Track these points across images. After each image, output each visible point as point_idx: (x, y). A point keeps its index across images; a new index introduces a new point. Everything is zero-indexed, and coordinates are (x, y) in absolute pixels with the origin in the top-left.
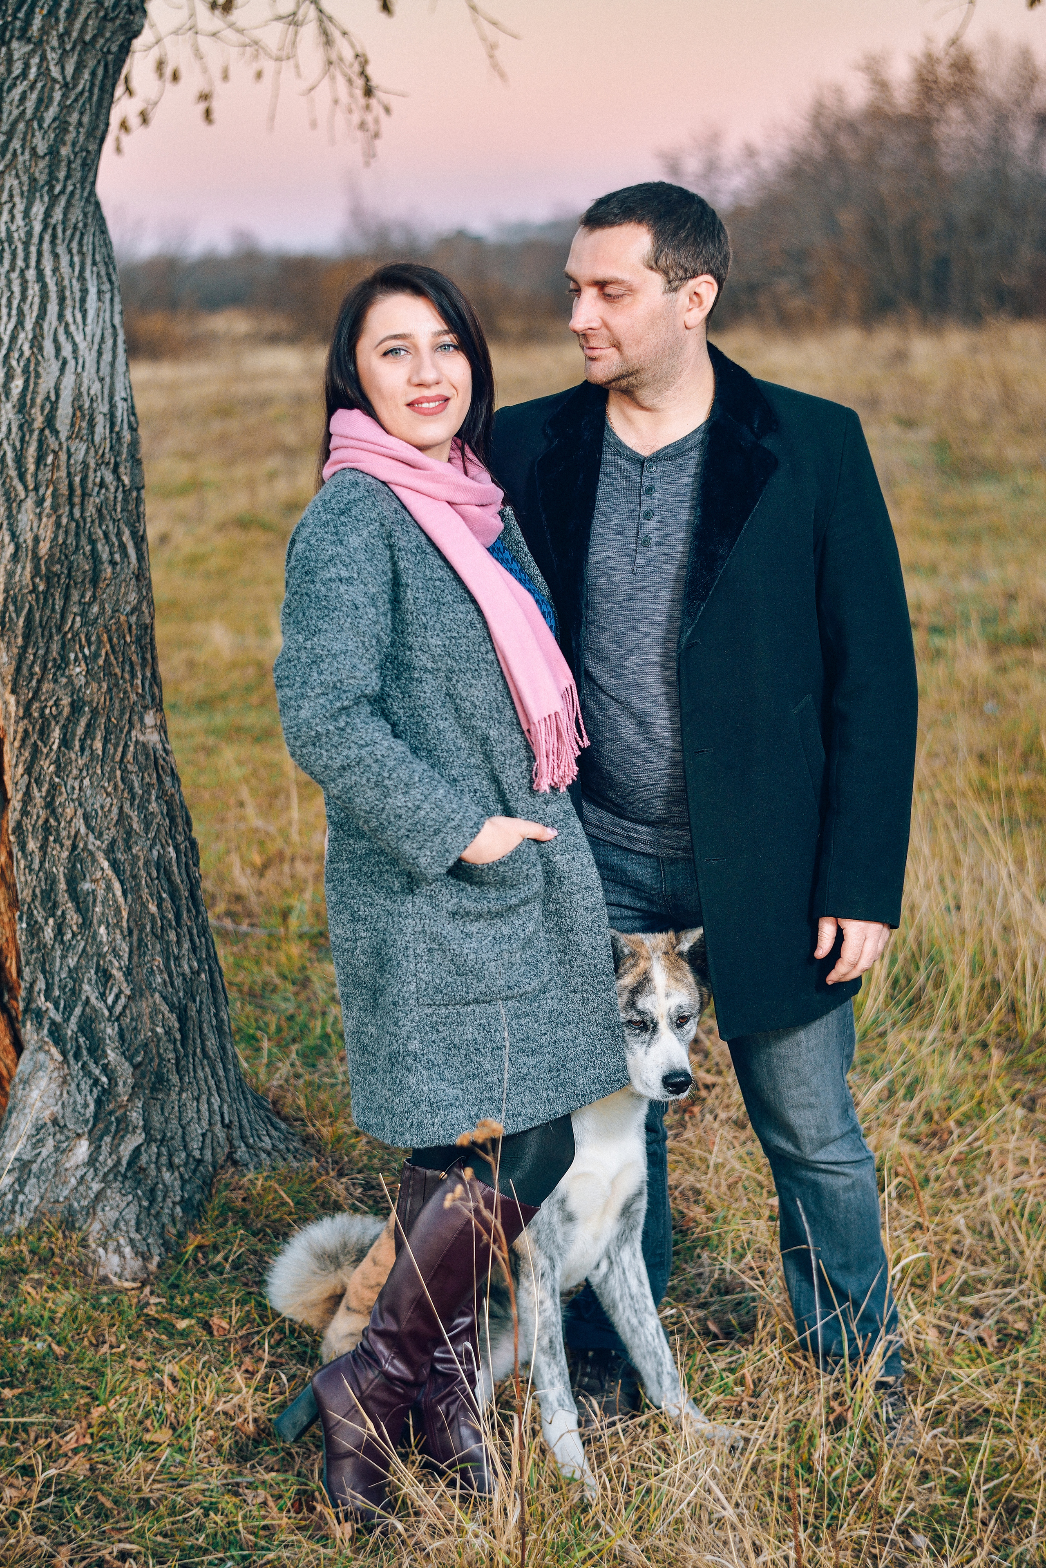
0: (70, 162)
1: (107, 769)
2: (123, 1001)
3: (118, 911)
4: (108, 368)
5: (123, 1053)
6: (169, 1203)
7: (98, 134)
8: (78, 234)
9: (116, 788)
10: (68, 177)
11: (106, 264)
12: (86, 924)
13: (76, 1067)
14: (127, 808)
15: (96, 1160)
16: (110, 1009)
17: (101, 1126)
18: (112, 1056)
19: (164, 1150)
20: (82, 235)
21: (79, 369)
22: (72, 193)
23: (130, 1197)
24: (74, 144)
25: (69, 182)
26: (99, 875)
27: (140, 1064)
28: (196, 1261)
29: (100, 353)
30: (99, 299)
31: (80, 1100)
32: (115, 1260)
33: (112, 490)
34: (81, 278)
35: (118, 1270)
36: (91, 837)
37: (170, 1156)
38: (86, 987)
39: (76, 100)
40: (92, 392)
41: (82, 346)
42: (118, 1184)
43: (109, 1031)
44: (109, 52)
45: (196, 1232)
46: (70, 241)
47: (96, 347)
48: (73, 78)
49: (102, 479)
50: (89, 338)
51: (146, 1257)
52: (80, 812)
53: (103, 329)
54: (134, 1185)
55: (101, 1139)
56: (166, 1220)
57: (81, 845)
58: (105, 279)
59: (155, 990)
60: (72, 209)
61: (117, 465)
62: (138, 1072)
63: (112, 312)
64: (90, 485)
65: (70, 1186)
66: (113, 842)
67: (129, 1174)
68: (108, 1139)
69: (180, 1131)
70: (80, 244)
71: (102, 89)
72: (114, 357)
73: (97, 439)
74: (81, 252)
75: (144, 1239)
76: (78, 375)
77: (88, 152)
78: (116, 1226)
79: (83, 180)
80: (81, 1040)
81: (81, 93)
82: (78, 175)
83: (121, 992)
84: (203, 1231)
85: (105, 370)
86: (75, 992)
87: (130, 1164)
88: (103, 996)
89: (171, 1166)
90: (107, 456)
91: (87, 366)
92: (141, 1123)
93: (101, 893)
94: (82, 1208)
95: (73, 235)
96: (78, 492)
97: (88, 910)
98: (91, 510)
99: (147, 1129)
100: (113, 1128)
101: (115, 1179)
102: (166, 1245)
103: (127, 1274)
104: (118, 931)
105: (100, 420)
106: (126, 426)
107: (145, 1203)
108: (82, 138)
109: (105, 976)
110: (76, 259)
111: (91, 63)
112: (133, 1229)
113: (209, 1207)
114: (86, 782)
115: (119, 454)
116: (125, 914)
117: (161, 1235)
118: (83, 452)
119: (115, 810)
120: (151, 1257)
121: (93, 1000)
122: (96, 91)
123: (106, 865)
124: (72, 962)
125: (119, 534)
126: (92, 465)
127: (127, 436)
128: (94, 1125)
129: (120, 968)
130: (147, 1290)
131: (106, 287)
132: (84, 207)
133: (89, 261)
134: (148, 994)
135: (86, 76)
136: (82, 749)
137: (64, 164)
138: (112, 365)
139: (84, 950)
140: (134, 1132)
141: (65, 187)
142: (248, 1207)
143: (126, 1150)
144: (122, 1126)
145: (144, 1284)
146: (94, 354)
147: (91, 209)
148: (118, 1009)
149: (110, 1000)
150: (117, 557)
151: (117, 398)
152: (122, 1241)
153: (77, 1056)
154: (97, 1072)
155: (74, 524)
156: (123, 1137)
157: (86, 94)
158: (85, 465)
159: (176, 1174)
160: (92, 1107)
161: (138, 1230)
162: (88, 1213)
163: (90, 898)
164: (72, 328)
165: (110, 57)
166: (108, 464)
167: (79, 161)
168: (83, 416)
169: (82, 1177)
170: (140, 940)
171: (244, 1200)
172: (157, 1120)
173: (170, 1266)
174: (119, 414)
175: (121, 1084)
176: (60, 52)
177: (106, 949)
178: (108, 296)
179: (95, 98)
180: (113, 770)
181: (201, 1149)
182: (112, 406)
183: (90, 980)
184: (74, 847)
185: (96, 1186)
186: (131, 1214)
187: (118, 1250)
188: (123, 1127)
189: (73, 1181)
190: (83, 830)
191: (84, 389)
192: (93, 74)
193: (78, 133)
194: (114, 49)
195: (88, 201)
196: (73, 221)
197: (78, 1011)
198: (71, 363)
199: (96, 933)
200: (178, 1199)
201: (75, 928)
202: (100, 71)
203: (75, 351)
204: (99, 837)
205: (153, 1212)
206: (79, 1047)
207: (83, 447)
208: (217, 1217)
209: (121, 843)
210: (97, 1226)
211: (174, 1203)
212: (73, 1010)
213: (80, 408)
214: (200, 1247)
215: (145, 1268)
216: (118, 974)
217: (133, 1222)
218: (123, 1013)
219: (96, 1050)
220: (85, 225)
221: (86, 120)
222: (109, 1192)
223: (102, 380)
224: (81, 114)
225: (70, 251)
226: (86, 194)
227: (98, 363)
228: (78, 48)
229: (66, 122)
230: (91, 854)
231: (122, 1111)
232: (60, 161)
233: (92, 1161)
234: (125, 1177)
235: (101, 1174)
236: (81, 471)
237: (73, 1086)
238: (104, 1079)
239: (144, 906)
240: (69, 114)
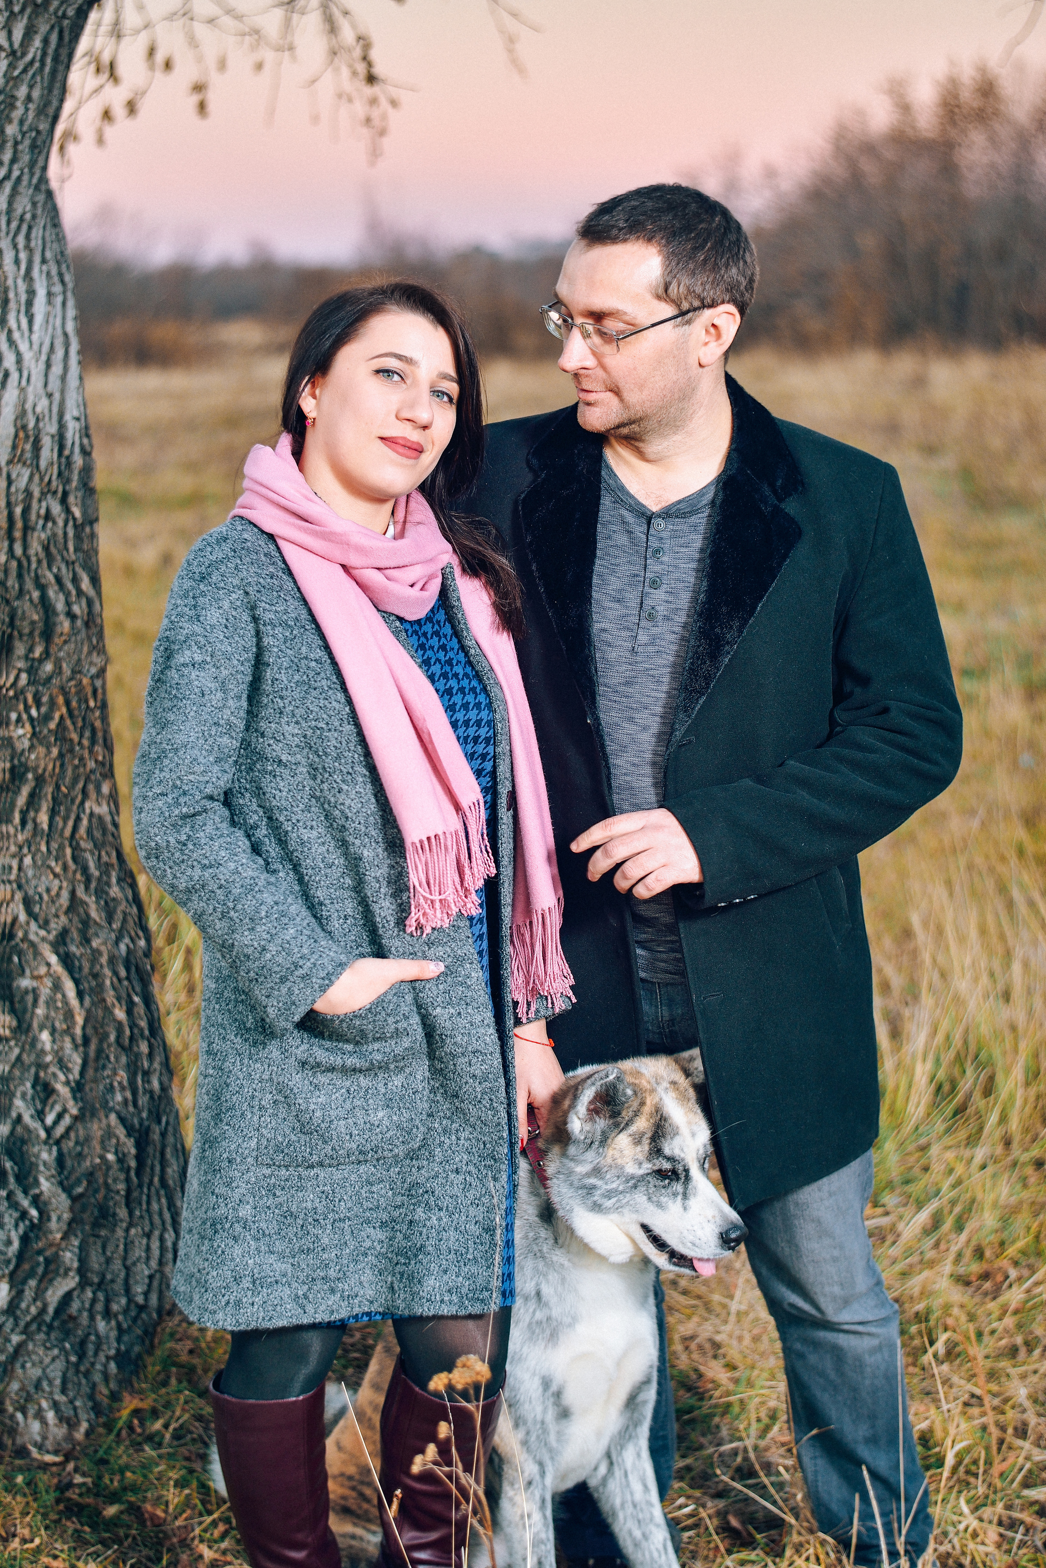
0: (16, 143)
1: (54, 845)
2: (65, 1120)
3: (69, 1015)
4: (58, 383)
5: (60, 1183)
6: (102, 1358)
7: (51, 111)
8: (25, 228)
9: (65, 867)
10: (13, 161)
11: (58, 263)
12: (22, 1028)
14: (81, 893)
15: (18, 1307)
16: (49, 1131)
17: (26, 1266)
18: (45, 1184)
19: (101, 1296)
20: (30, 228)
21: (24, 383)
22: (19, 179)
23: (56, 1351)
24: (22, 122)
25: (16, 167)
26: (42, 970)
27: (81, 1196)
28: (131, 1429)
29: (48, 365)
30: (49, 302)
32: (36, 1426)
33: (61, 523)
34: (28, 277)
35: (39, 1440)
36: (32, 925)
37: (108, 1301)
38: (18, 1102)
39: (25, 71)
40: (39, 409)
41: (28, 356)
42: (41, 1336)
43: (45, 1156)
44: (64, 16)
45: (133, 1392)
46: (15, 235)
47: (44, 357)
48: (22, 44)
49: (48, 510)
50: (36, 347)
51: (72, 1424)
52: (18, 895)
53: (53, 337)
54: (61, 1336)
55: (24, 1282)
56: (97, 1377)
57: (20, 934)
58: (56, 279)
59: (111, 1109)
60: (18, 198)
61: (65, 494)
62: (77, 1205)
63: (64, 318)
64: (33, 517)
66: (65, 932)
67: (56, 1324)
68: (33, 1283)
69: (123, 1275)
70: (28, 237)
71: (56, 59)
72: (66, 368)
73: (43, 464)
74: (27, 247)
75: (71, 1401)
76: (22, 390)
77: (38, 132)
78: (38, 1386)
79: (32, 164)
80: (7, 1164)
81: (32, 63)
82: (26, 158)
83: (63, 1110)
84: (141, 1392)
85: (54, 384)
87: (58, 1312)
88: (40, 1115)
89: (107, 1314)
90: (54, 484)
91: (33, 379)
92: (76, 1265)
93: (44, 990)
95: (19, 228)
96: (19, 524)
97: (25, 1012)
98: (35, 547)
99: (82, 1271)
100: (40, 1270)
101: (39, 1329)
102: (97, 1409)
103: (50, 1444)
104: (67, 1039)
105: (47, 442)
106: (77, 449)
107: (73, 1359)
108: (31, 115)
109: (44, 1091)
110: (23, 256)
111: (44, 28)
112: (57, 1390)
113: (149, 1360)
114: (27, 860)
115: (68, 481)
116: (80, 1020)
117: (91, 1397)
118: (25, 479)
119: (66, 895)
120: (78, 1423)
121: (27, 1119)
122: (49, 61)
123: (53, 959)
125: (73, 579)
126: (36, 493)
127: (78, 461)
128: (17, 1266)
129: (67, 1083)
130: (71, 1466)
131: (57, 288)
132: (33, 196)
133: (37, 259)
134: (101, 1115)
135: (37, 43)
136: (23, 823)
137: (9, 144)
138: (63, 378)
139: (19, 1058)
140: (66, 1274)
141: (10, 171)
142: (196, 1361)
143: (54, 1296)
144: (52, 1267)
145: (67, 1457)
146: (42, 366)
147: (41, 198)
148: (59, 1131)
149: (49, 1121)
151: (68, 417)
152: (45, 1405)
155: (14, 564)
156: (51, 1281)
157: (37, 65)
158: (29, 495)
159: (113, 1323)
160: (16, 1244)
161: (64, 1391)
162: (5, 1371)
163: (29, 998)
164: (16, 335)
165: (66, 22)
166: (55, 493)
167: (27, 142)
168: (27, 437)
170: (100, 1051)
171: (191, 1352)
172: (95, 1261)
173: (100, 1435)
174: (69, 435)
175: (54, 1218)
176: (6, 14)
177: (49, 1058)
178: (59, 300)
179: (47, 69)
180: (61, 847)
181: (146, 1294)
182: (62, 426)
183: (24, 1094)
185: (16, 1339)
186: (56, 1372)
187: (39, 1415)
188: (53, 1269)
190: (22, 916)
191: (29, 406)
192: (46, 41)
193: (27, 109)
194: (71, 12)
195: (37, 188)
196: (19, 211)
197: (5, 1130)
198: (14, 376)
199: (34, 1039)
200: (112, 1352)
202: (54, 38)
203: (19, 361)
204: (45, 925)
205: (82, 1368)
206: (4, 1173)
207: (26, 473)
208: (159, 1373)
209: (75, 935)
210: (15, 1386)
211: (108, 1358)
213: (24, 427)
214: (137, 1413)
215: (71, 1437)
216: (61, 1088)
217: (58, 1382)
218: (64, 1136)
219: (25, 1176)
220: (34, 217)
221: (36, 94)
222: (30, 1346)
223: (50, 396)
224: (31, 87)
225: (15, 246)
226: (35, 181)
227: (46, 375)
228: (29, 10)
229: (13, 96)
230: (32, 944)
231: (54, 1249)
232: (4, 142)
233: (12, 1308)
234: (50, 1327)
235: (22, 1324)
236: (24, 501)
238: (34, 1213)
239: (108, 1010)
240: (16, 86)
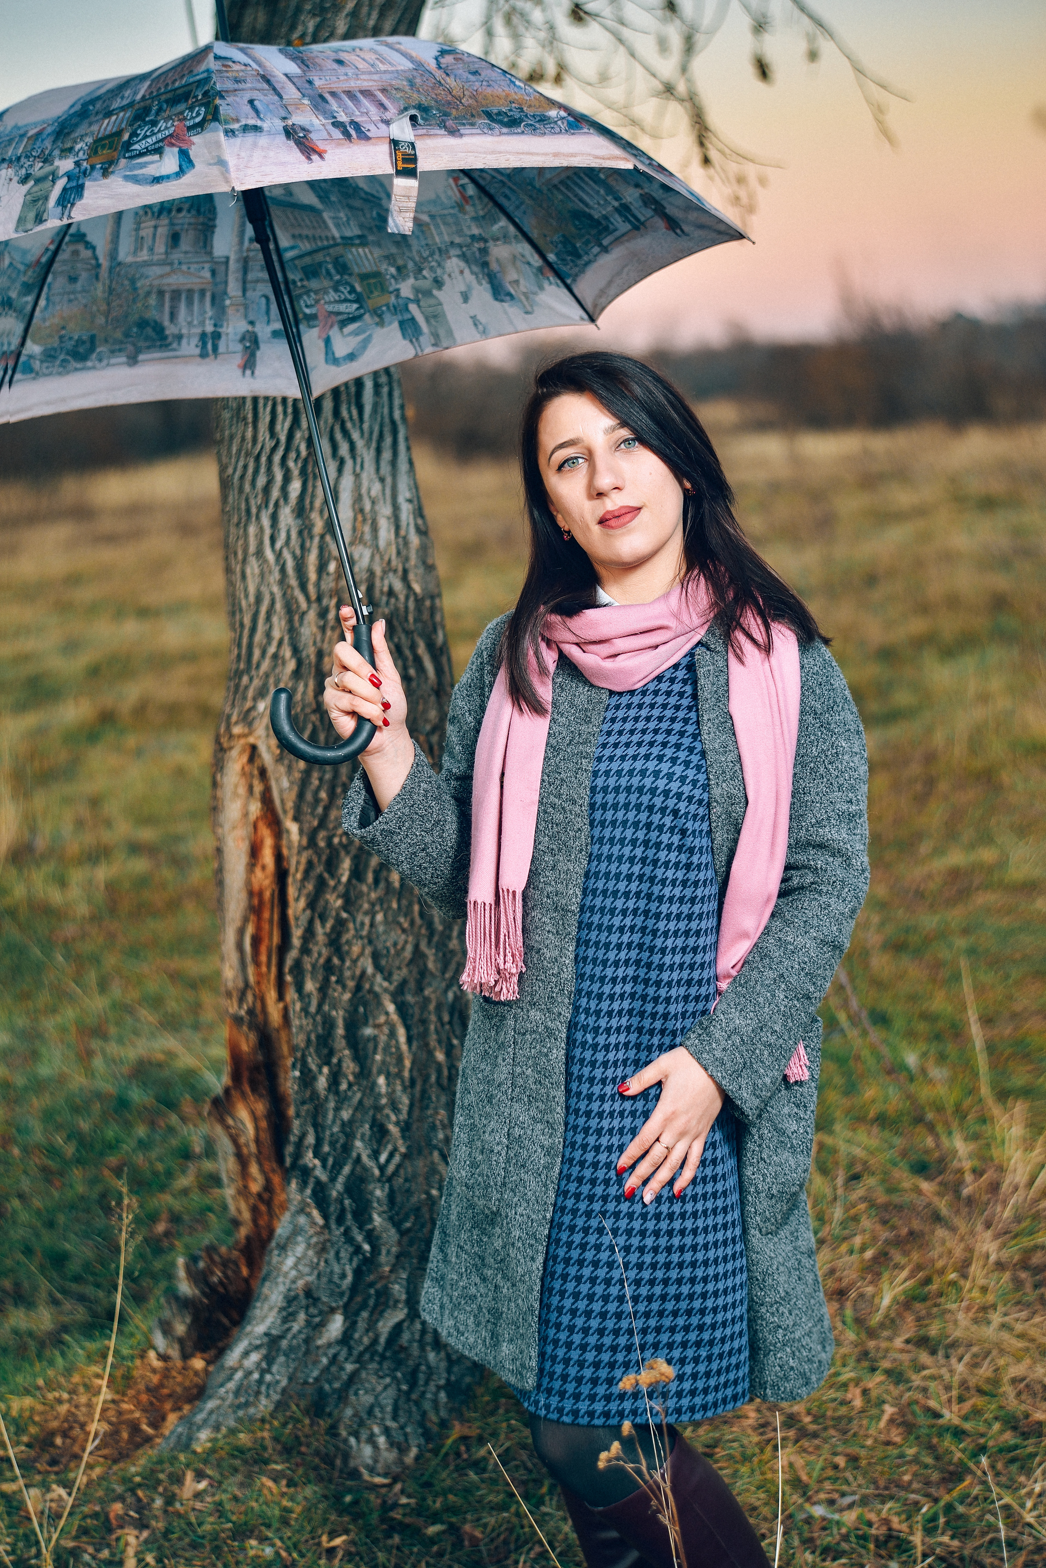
1: (404, 902)
2: (397, 1159)
3: (400, 1059)
4: (389, 468)
5: (391, 1219)
6: (432, 1387)
9: (412, 923)
12: (364, 1073)
13: (338, 1232)
14: (423, 946)
15: (351, 1338)
16: (382, 1168)
17: (359, 1299)
18: (377, 1220)
21: (358, 470)
23: (388, 1380)
26: (382, 1019)
27: (409, 1230)
28: (458, 1454)
31: (337, 1269)
32: (367, 1450)
33: (403, 598)
35: (370, 1461)
36: (379, 978)
38: (358, 1144)
40: (373, 494)
41: (360, 444)
42: (374, 1365)
43: (378, 1193)
45: (463, 1420)
49: (392, 586)
50: (367, 435)
51: (402, 1449)
52: (368, 950)
53: (381, 426)
54: (393, 1366)
55: (357, 1314)
56: (427, 1405)
57: (367, 986)
59: (435, 1147)
62: (405, 1239)
64: (379, 592)
65: (320, 1367)
66: (404, 983)
67: (387, 1354)
68: (365, 1314)
73: (382, 544)
75: (402, 1428)
76: (357, 476)
78: (370, 1412)
80: (347, 1202)
83: (395, 1149)
84: (469, 1420)
86: (347, 1148)
87: (389, 1342)
88: (375, 1155)
89: (437, 1345)
90: (394, 562)
91: (366, 465)
92: (404, 1297)
93: (383, 1038)
94: (334, 1391)
97: (366, 1057)
99: (411, 1303)
100: (371, 1302)
101: (372, 1359)
102: (427, 1435)
103: (380, 1467)
104: (398, 1082)
105: (383, 524)
107: (404, 1387)
109: (380, 1133)
112: (388, 1416)
113: (478, 1391)
114: (379, 917)
116: (407, 1063)
117: (422, 1424)
118: (367, 558)
119: (409, 948)
120: (408, 1448)
121: (365, 1159)
123: (391, 1008)
124: (346, 1115)
125: (413, 647)
128: (351, 1299)
129: (397, 1123)
130: (398, 1487)
134: (426, 1152)
136: (376, 881)
139: (360, 1102)
140: (395, 1306)
143: (385, 1327)
144: (382, 1300)
145: (395, 1480)
148: (391, 1168)
149: (383, 1158)
150: (412, 672)
152: (376, 1430)
153: (340, 1220)
154: (359, 1238)
156: (382, 1312)
158: (371, 573)
159: (442, 1354)
160: (350, 1277)
161: (395, 1418)
162: (340, 1398)
163: (371, 1045)
166: (397, 570)
168: (365, 520)
169: (335, 1356)
170: (424, 1092)
173: (428, 1460)
175: (384, 1252)
177: (384, 1101)
180: (410, 905)
183: (363, 1135)
184: (358, 988)
185: (349, 1367)
186: (387, 1399)
187: (371, 1440)
188: (384, 1301)
189: (325, 1361)
190: (370, 970)
197: (347, 1170)
198: (350, 463)
199: (374, 1084)
200: (442, 1382)
201: (351, 1078)
204: (388, 978)
205: (413, 1397)
206: (343, 1211)
208: (488, 1403)
209: (412, 985)
210: (349, 1412)
211: (438, 1387)
212: (341, 1168)
214: (464, 1439)
215: (400, 1461)
216: (393, 1129)
217: (389, 1409)
218: (396, 1173)
219: (362, 1215)
222: (364, 1375)
230: (377, 996)
231: (384, 1282)
233: (346, 1339)
234: (383, 1357)
235: (355, 1353)
237: (332, 1253)
238: (367, 1247)
239: (430, 1053)
